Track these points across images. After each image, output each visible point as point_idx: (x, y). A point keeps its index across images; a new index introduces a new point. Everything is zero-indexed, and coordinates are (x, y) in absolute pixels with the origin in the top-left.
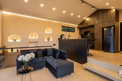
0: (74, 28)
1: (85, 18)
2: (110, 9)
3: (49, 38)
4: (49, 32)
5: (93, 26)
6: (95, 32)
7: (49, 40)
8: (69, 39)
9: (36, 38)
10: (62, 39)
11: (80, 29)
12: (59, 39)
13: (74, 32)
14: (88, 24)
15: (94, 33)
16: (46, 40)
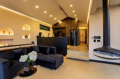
0: (50, 28)
1: (59, 21)
2: (75, 19)
3: (26, 36)
4: (27, 29)
5: (65, 28)
6: (66, 32)
7: (26, 37)
8: (48, 36)
9: (11, 35)
10: (40, 36)
11: (54, 29)
12: (37, 36)
13: (50, 31)
14: (61, 26)
16: (24, 37)
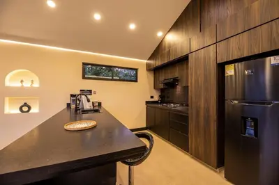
1: (160, 34)
4: (26, 84)
7: (25, 109)
13: (136, 81)
14: (169, 53)
15: (188, 87)
